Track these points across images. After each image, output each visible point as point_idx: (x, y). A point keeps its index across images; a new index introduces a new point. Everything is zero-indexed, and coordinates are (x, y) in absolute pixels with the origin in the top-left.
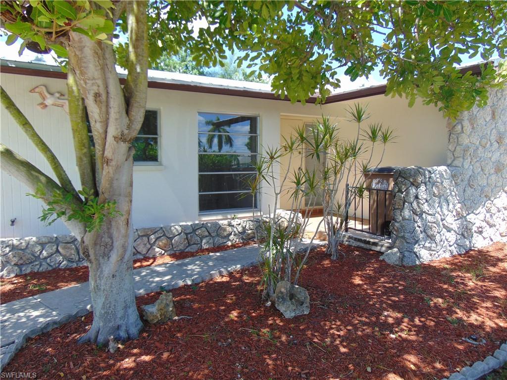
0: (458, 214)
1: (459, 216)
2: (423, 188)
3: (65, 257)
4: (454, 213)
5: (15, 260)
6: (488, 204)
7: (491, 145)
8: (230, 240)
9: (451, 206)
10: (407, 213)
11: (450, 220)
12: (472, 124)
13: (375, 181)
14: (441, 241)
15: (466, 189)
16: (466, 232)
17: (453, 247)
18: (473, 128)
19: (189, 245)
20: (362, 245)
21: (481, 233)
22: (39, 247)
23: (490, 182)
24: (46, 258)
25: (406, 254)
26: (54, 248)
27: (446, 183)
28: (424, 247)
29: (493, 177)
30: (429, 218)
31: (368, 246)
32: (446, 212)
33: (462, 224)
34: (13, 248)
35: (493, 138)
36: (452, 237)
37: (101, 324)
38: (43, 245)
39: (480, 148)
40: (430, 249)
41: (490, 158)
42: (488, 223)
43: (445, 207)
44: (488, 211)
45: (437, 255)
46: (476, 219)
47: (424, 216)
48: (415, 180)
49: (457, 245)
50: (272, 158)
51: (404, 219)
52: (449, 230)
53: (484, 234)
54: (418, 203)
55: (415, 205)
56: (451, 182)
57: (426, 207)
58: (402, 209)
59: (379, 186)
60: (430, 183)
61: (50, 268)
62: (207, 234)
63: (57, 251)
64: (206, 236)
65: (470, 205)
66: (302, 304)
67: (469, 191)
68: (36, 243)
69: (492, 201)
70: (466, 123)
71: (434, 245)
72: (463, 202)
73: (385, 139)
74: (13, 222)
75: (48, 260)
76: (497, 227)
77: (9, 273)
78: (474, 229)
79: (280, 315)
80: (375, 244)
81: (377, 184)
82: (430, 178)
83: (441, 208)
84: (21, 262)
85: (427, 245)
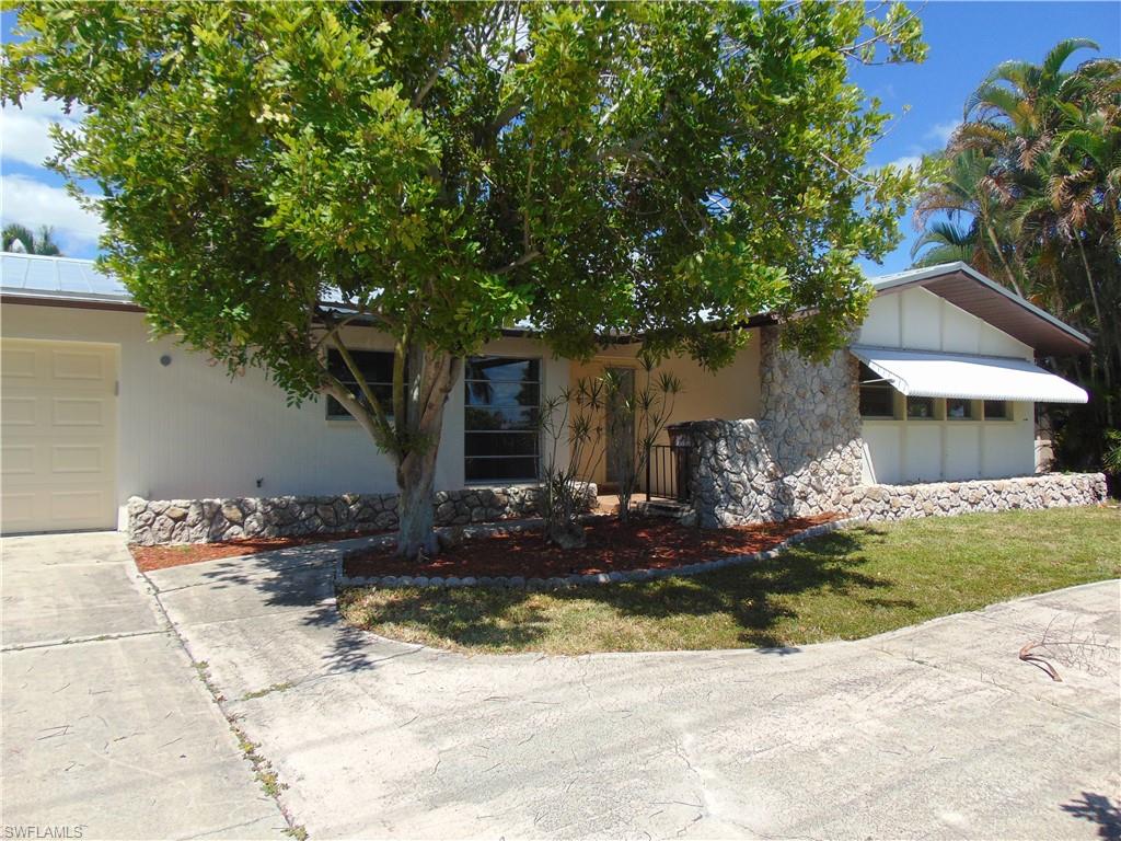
0: (770, 474)
1: (772, 477)
2: (723, 443)
3: (324, 521)
4: (766, 473)
5: (276, 520)
6: (813, 465)
7: (814, 395)
8: (505, 513)
9: (761, 465)
10: (703, 470)
11: (760, 480)
12: (784, 372)
13: (679, 438)
14: (749, 504)
15: (781, 446)
16: (782, 496)
17: (766, 513)
18: (786, 376)
19: (458, 515)
20: (664, 513)
21: (805, 499)
22: (298, 508)
23: (814, 439)
24: (304, 520)
25: (704, 515)
26: (313, 509)
27: (753, 439)
28: (727, 509)
29: (819, 434)
30: (732, 476)
31: (670, 514)
32: (754, 472)
33: (777, 486)
34: (275, 506)
35: (816, 388)
36: (764, 501)
37: (409, 542)
38: (302, 504)
39: (798, 401)
40: (735, 512)
41: (813, 411)
42: (814, 488)
43: (752, 465)
44: (814, 473)
45: (744, 520)
46: (797, 481)
47: (725, 474)
48: (711, 433)
49: (773, 510)
50: (551, 405)
51: (701, 476)
52: (760, 492)
53: (810, 501)
54: (717, 459)
55: (713, 460)
56: (760, 437)
57: (727, 464)
58: (698, 466)
59: (683, 444)
60: (732, 438)
61: (308, 532)
62: (478, 502)
63: (316, 513)
64: (478, 506)
65: (786, 464)
66: (579, 537)
67: (785, 450)
68: (296, 502)
69: (820, 463)
70: (777, 371)
71: (739, 508)
72: (777, 461)
73: (675, 390)
74: (259, 482)
75: (307, 523)
76: (829, 494)
77: (270, 534)
78: (795, 493)
79: (559, 546)
80: (676, 510)
81: (681, 441)
82: (731, 431)
83: (748, 467)
84: (282, 522)
85: (731, 507)
